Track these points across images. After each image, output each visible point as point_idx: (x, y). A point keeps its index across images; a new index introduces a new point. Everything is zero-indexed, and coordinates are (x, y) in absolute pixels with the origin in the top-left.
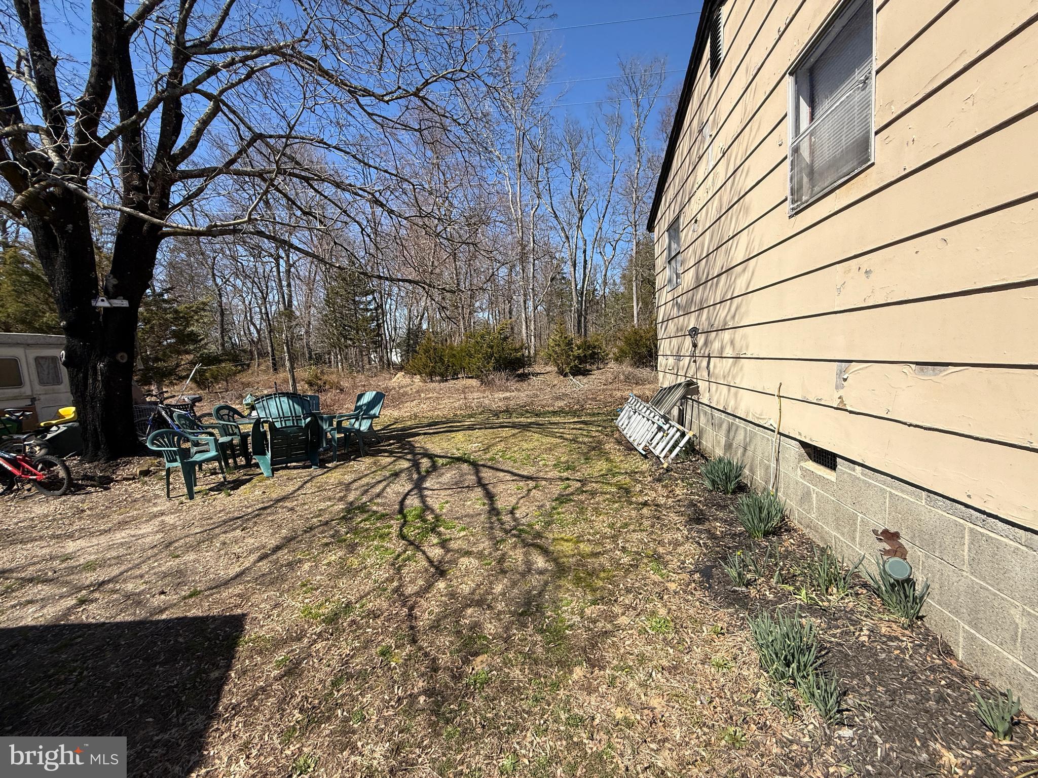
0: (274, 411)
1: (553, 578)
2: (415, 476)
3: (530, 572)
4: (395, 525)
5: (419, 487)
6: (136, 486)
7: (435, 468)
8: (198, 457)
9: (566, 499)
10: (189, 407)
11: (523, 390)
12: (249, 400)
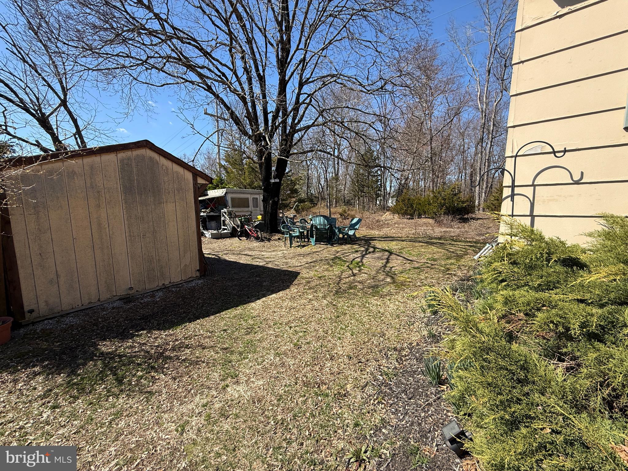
0: (318, 222)
1: (389, 283)
2: (364, 253)
3: (382, 281)
4: (347, 264)
5: (363, 256)
6: (276, 242)
7: (374, 252)
8: (294, 235)
9: (418, 268)
10: (292, 219)
11: (464, 228)
12: (310, 217)
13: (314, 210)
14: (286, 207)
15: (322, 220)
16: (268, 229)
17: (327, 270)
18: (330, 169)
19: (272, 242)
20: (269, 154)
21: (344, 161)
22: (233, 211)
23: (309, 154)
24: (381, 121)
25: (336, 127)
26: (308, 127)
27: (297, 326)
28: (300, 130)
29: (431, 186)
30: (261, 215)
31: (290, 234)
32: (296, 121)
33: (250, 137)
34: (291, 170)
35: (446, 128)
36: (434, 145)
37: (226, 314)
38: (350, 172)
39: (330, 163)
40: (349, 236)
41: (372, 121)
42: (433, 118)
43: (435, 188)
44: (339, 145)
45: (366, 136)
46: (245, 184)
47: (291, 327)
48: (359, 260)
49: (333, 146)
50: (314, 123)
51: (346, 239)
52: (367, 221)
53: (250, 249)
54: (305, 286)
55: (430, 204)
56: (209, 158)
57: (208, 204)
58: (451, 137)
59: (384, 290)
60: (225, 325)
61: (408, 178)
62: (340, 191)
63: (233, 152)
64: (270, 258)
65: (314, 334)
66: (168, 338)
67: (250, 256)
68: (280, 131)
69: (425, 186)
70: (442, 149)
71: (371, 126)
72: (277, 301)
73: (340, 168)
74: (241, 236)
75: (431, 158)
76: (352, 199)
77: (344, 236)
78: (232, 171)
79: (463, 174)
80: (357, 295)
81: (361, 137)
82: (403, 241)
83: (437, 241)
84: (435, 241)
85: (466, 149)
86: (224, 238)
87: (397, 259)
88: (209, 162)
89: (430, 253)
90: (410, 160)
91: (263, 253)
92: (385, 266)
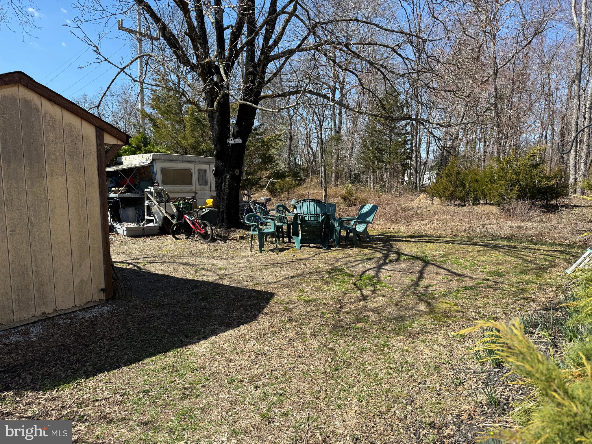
0: (305, 209)
1: (422, 314)
2: (381, 262)
3: (412, 309)
4: (354, 279)
5: (379, 267)
6: (237, 243)
7: (397, 260)
8: (266, 231)
9: (472, 288)
10: (264, 204)
11: (551, 221)
12: (293, 202)
13: (301, 190)
14: (255, 185)
15: (312, 208)
16: (223, 221)
17: (320, 289)
18: (327, 124)
19: (230, 243)
20: (226, 97)
21: (350, 110)
22: (164, 191)
23: (293, 98)
24: (411, 43)
25: (338, 52)
26: (289, 53)
27: (268, 385)
28: (277, 57)
29: (495, 151)
30: (212, 197)
31: (260, 230)
32: (271, 42)
33: (193, 68)
34: (262, 124)
35: (520, 55)
36: (499, 84)
37: (149, 364)
38: (358, 128)
39: (327, 112)
40: (357, 234)
41: (397, 43)
42: (497, 39)
43: (502, 155)
44: (342, 83)
45: (386, 68)
46: (185, 145)
47: (257, 387)
48: (372, 273)
49: (332, 84)
50: (300, 45)
51: (351, 239)
52: (388, 208)
53: (192, 254)
54: (282, 316)
55: (493, 181)
56: (126, 102)
57: (122, 178)
58: (528, 71)
59: (414, 325)
60: (147, 382)
61: (457, 137)
62: (343, 159)
63: (165, 91)
64: (226, 269)
65: (296, 399)
66: (50, 404)
67: (193, 265)
68: (242, 58)
69: (485, 152)
70: (513, 90)
71: (395, 52)
72: (234, 341)
73: (343, 120)
74: (178, 232)
75: (496, 105)
76: (363, 173)
77: (348, 234)
78: (163, 125)
79: (549, 132)
80: (369, 333)
81: (379, 70)
82: (447, 242)
83: (506, 243)
84: (501, 243)
85: (553, 90)
86: (148, 236)
87: (437, 273)
88: (125, 109)
89: (493, 264)
90: (460, 108)
91: (214, 262)
92: (417, 284)
